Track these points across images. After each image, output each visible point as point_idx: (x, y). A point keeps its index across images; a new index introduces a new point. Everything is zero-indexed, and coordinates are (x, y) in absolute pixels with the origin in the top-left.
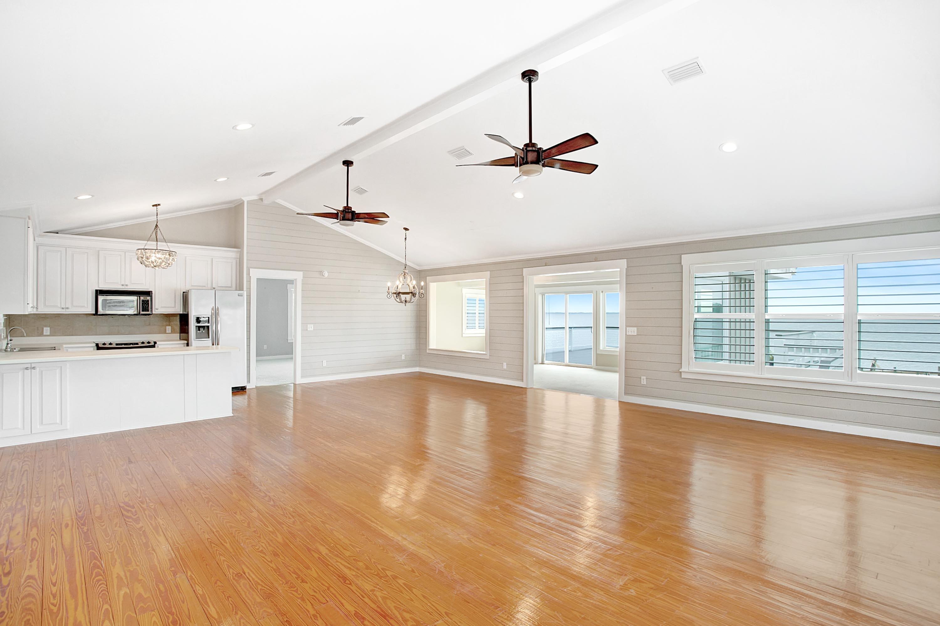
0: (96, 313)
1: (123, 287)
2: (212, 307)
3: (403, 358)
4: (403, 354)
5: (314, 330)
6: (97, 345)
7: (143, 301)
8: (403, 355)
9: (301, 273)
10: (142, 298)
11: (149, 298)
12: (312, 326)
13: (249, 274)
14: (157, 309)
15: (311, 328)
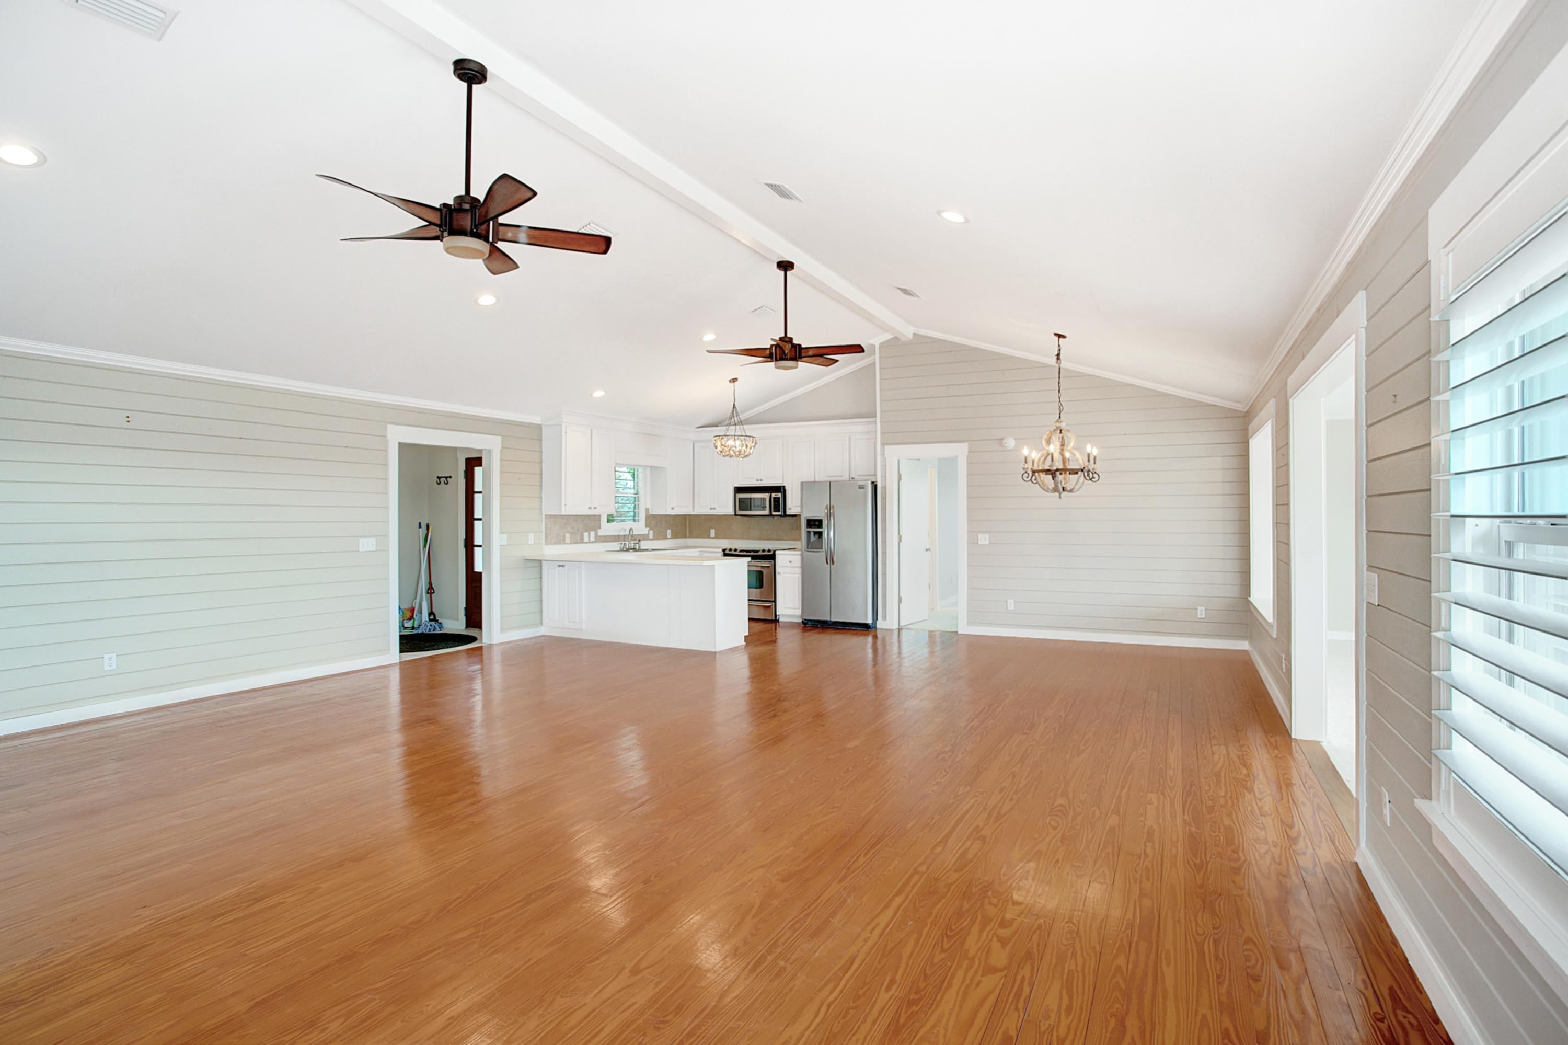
0: (736, 515)
1: (759, 482)
2: (825, 505)
3: (1201, 613)
4: (1202, 606)
5: (990, 543)
6: (724, 550)
7: (774, 498)
8: (1199, 608)
9: (965, 446)
10: (773, 495)
11: (779, 495)
12: (987, 536)
13: (884, 454)
14: (790, 509)
15: (984, 539)
